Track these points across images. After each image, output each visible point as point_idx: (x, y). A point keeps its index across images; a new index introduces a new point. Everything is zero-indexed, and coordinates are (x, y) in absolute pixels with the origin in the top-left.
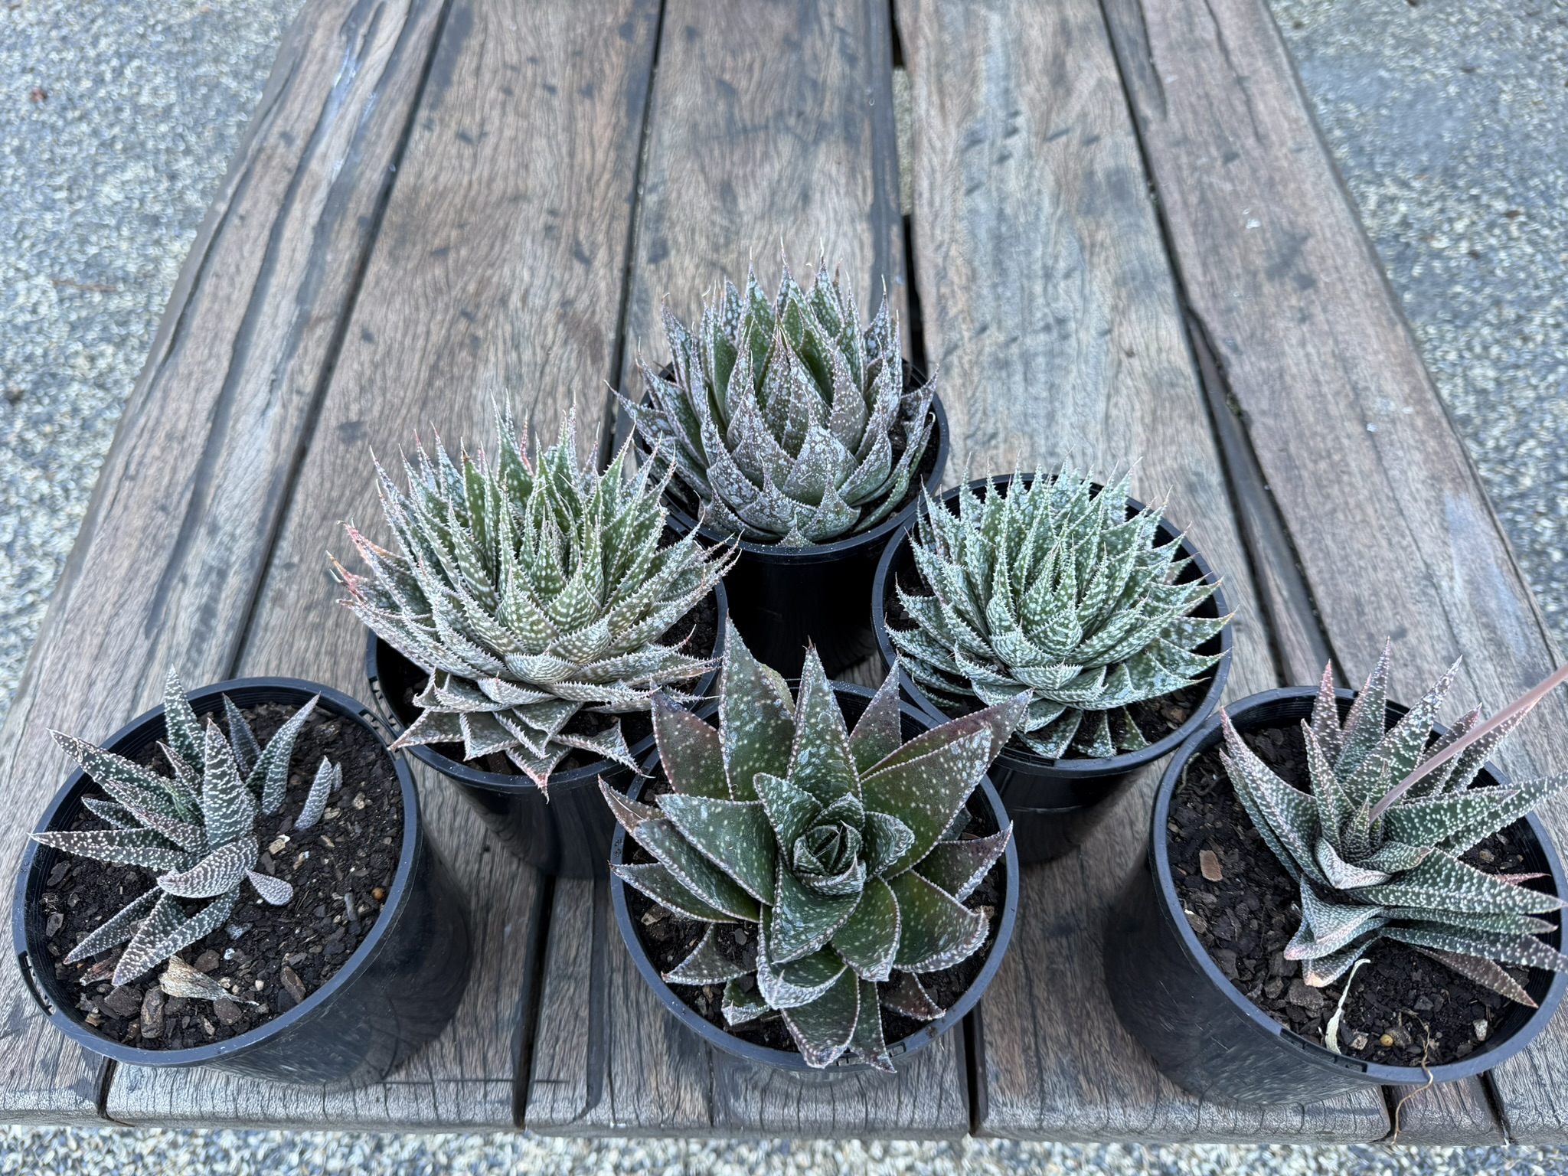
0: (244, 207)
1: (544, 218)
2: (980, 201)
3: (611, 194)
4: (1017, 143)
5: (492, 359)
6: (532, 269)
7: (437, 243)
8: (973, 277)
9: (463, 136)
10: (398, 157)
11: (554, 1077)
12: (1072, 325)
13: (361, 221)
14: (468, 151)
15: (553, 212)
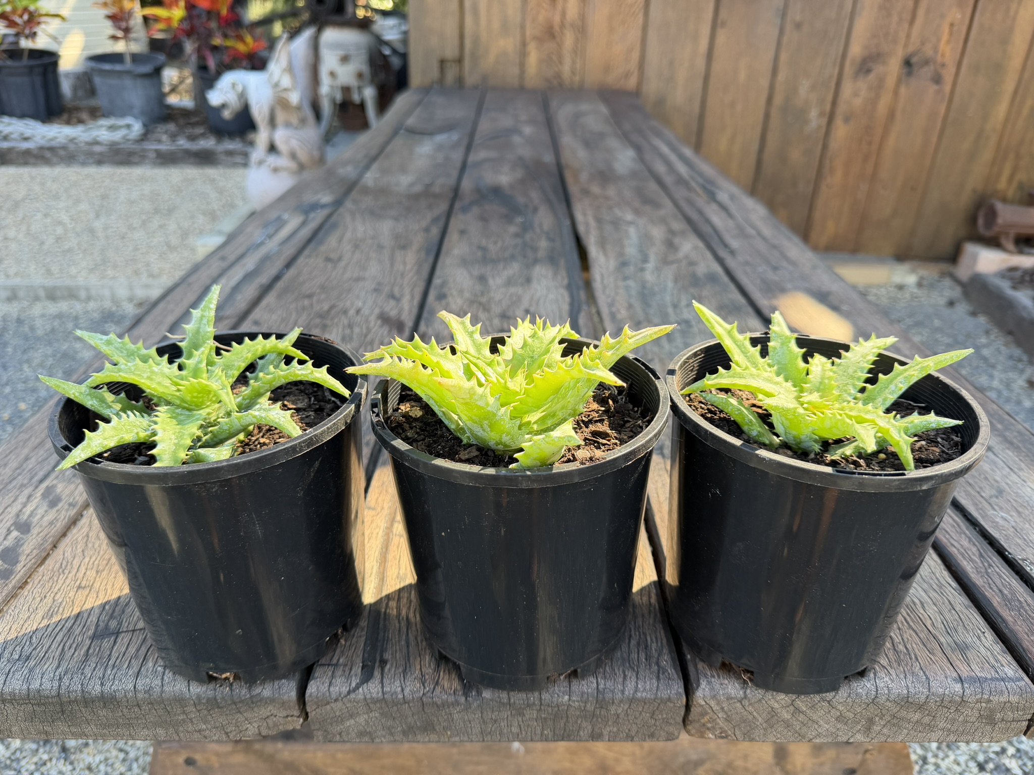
0: (191, 279)
1: (373, 286)
2: (630, 283)
3: (415, 278)
4: (650, 266)
5: (335, 331)
6: (364, 303)
7: (308, 292)
8: (630, 306)
9: (328, 260)
10: (288, 265)
11: (334, 661)
12: (693, 323)
13: (261, 286)
14: (330, 266)
15: (379, 284)
